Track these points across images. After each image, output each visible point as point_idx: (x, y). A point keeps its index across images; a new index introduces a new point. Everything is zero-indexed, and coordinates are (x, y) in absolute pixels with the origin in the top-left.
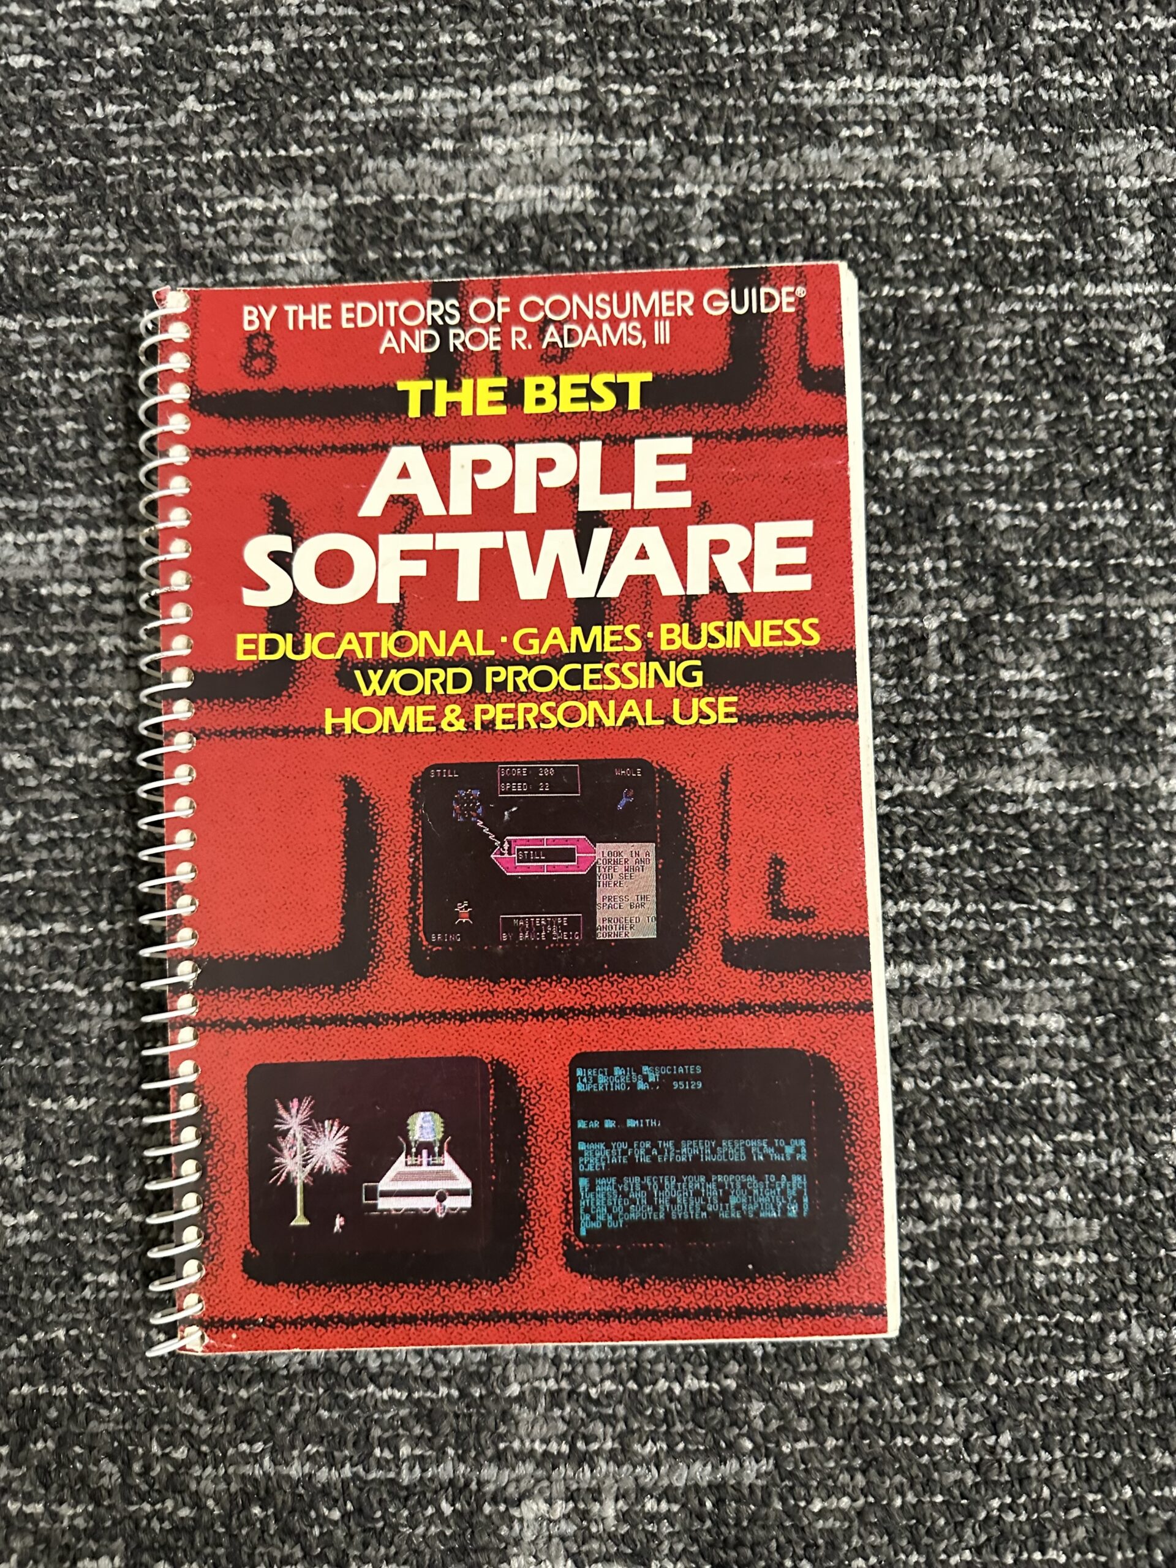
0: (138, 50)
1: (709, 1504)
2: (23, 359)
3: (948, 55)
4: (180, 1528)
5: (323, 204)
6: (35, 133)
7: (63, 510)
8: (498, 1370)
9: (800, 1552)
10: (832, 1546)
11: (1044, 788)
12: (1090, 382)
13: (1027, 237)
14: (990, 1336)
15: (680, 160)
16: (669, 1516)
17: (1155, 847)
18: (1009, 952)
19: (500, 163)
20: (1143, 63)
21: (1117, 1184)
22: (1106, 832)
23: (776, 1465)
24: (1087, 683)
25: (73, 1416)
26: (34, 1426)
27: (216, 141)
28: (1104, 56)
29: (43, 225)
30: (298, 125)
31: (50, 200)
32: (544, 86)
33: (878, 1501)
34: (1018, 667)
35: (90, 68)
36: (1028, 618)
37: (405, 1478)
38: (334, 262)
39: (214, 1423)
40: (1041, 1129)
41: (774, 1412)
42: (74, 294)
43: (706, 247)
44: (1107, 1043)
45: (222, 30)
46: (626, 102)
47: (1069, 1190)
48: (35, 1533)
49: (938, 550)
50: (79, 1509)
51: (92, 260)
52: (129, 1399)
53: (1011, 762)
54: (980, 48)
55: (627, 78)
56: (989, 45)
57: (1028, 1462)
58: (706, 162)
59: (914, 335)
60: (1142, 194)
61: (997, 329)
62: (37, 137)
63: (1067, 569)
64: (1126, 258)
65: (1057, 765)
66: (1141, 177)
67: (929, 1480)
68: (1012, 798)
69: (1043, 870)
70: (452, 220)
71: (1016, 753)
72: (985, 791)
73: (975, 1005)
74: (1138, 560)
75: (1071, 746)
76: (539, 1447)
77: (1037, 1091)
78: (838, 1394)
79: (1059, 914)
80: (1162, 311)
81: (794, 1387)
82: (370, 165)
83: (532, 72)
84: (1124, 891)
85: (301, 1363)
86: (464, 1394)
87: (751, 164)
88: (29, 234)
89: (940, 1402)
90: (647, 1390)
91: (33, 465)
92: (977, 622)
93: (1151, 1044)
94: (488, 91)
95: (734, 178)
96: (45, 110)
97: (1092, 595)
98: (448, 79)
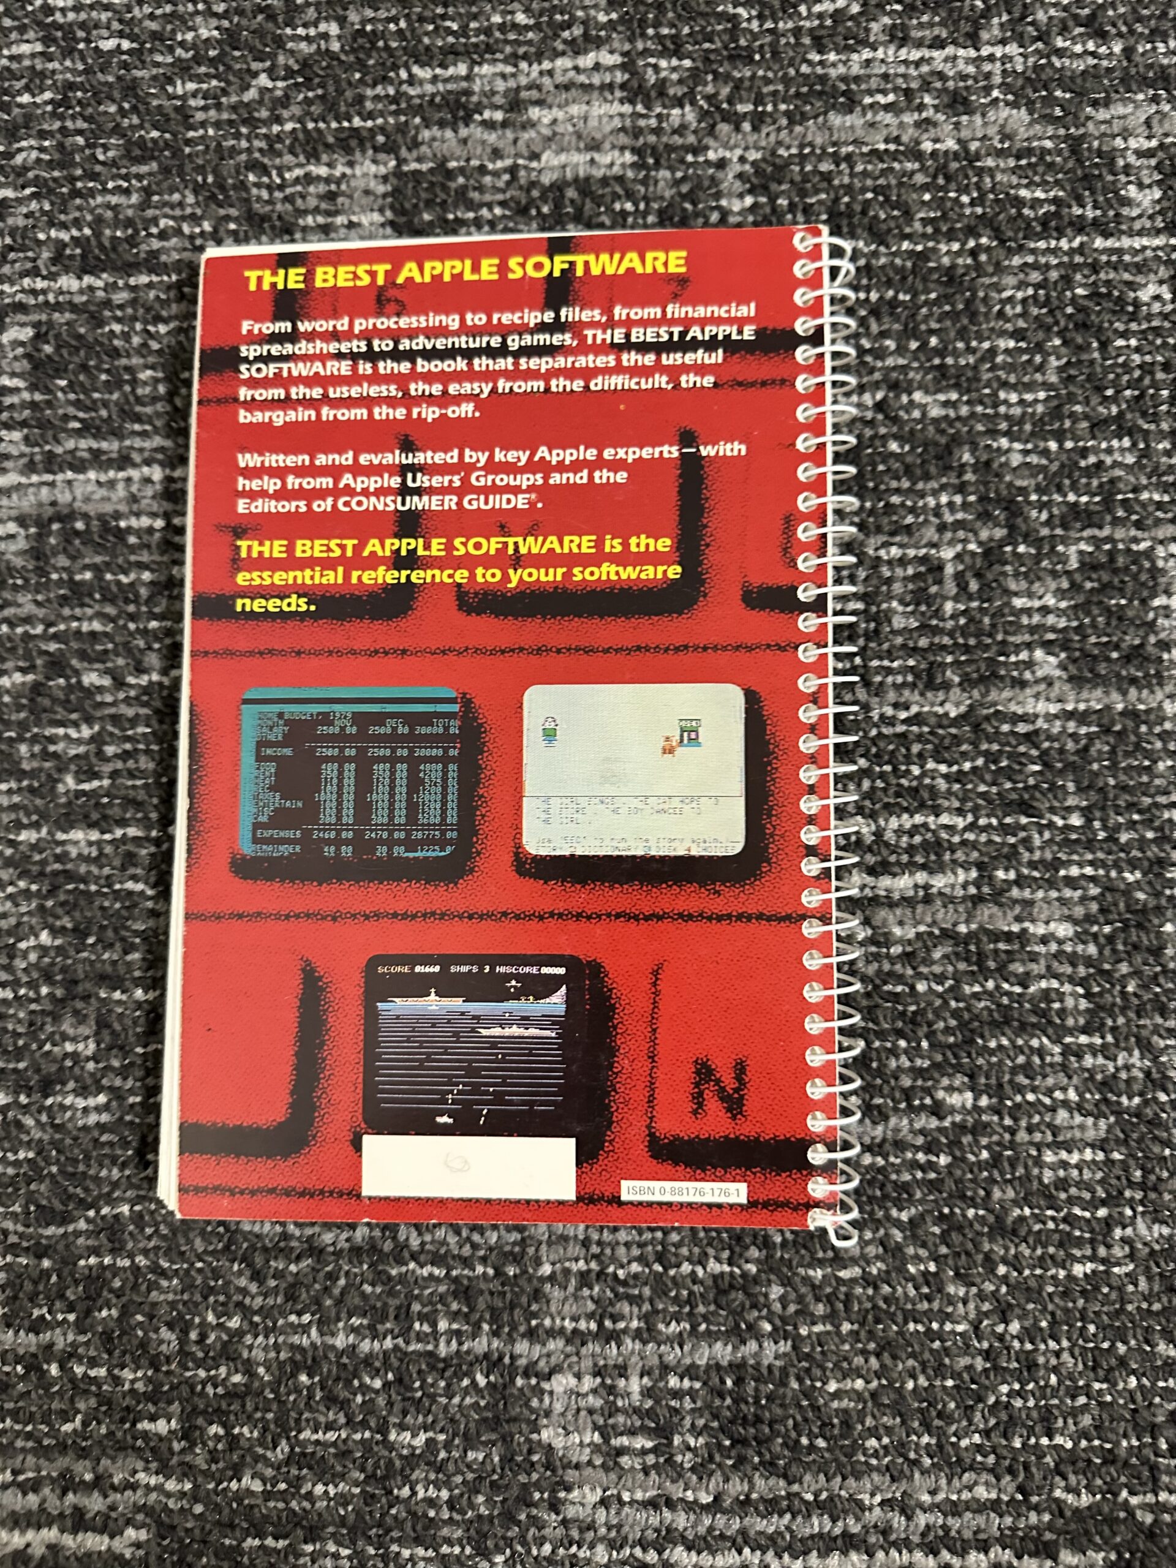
0: (216, 33)
1: (729, 1383)
2: (107, 313)
3: (966, 27)
4: (233, 1394)
5: (383, 170)
6: (121, 109)
7: (141, 450)
8: (531, 1251)
9: (816, 1430)
10: (847, 1425)
11: (1053, 709)
12: (1100, 329)
13: (1040, 194)
14: (1001, 1229)
15: (713, 126)
16: (692, 1392)
17: (1161, 766)
18: (1020, 863)
19: (546, 132)
20: (1152, 32)
21: (1122, 1086)
22: (1113, 751)
23: (794, 1347)
24: (1096, 612)
25: (135, 1287)
26: (99, 1295)
27: (286, 114)
28: (1114, 25)
29: (127, 192)
30: (360, 99)
31: (134, 169)
32: (587, 60)
33: (891, 1384)
34: (1030, 595)
35: (171, 50)
36: (1039, 549)
37: (443, 1350)
38: (392, 223)
39: (265, 1296)
40: (1050, 1031)
41: (793, 1296)
42: (154, 254)
43: (736, 206)
44: (1114, 951)
45: (292, 14)
46: (663, 74)
47: (1077, 1089)
48: (97, 1395)
49: (953, 486)
50: (139, 1374)
51: (171, 223)
52: (187, 1271)
53: (1023, 684)
54: (996, 20)
55: (665, 53)
56: (1005, 18)
57: (1036, 1350)
58: (738, 129)
59: (932, 286)
60: (1149, 153)
61: (1011, 280)
62: (122, 113)
63: (1076, 504)
64: (1134, 214)
65: (1067, 687)
66: (1149, 138)
67: (942, 1365)
68: (1024, 718)
69: (1053, 787)
70: (501, 184)
71: (1028, 675)
72: (997, 712)
73: (987, 912)
74: (1145, 496)
75: (1079, 669)
76: (568, 1325)
77: (1046, 995)
78: (853, 1281)
79: (1068, 828)
80: (1169, 262)
81: (811, 1272)
82: (426, 134)
83: (576, 48)
84: (1132, 806)
85: (348, 1240)
86: (499, 1273)
87: (779, 130)
88: (114, 200)
89: (951, 1289)
90: (672, 1272)
91: (114, 410)
92: (991, 553)
93: (1157, 952)
94: (535, 66)
95: (763, 144)
96: (131, 88)
97: (1100, 527)
98: (498, 56)
